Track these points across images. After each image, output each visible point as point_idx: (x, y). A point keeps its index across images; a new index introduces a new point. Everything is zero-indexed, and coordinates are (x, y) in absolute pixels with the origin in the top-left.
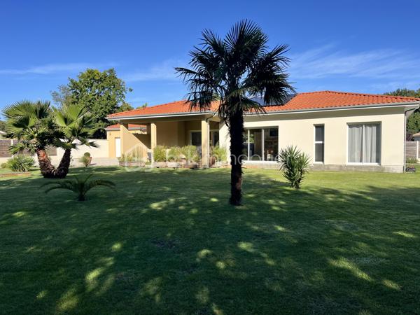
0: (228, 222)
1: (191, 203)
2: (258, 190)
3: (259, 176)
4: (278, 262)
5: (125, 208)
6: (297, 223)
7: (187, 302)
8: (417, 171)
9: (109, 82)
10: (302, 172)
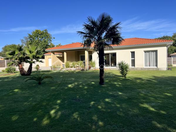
0: (100, 91)
1: (84, 84)
2: (109, 79)
3: (109, 73)
4: (121, 105)
5: (58, 87)
6: (126, 91)
7: (90, 120)
8: (172, 70)
9: (45, 35)
10: (127, 71)
